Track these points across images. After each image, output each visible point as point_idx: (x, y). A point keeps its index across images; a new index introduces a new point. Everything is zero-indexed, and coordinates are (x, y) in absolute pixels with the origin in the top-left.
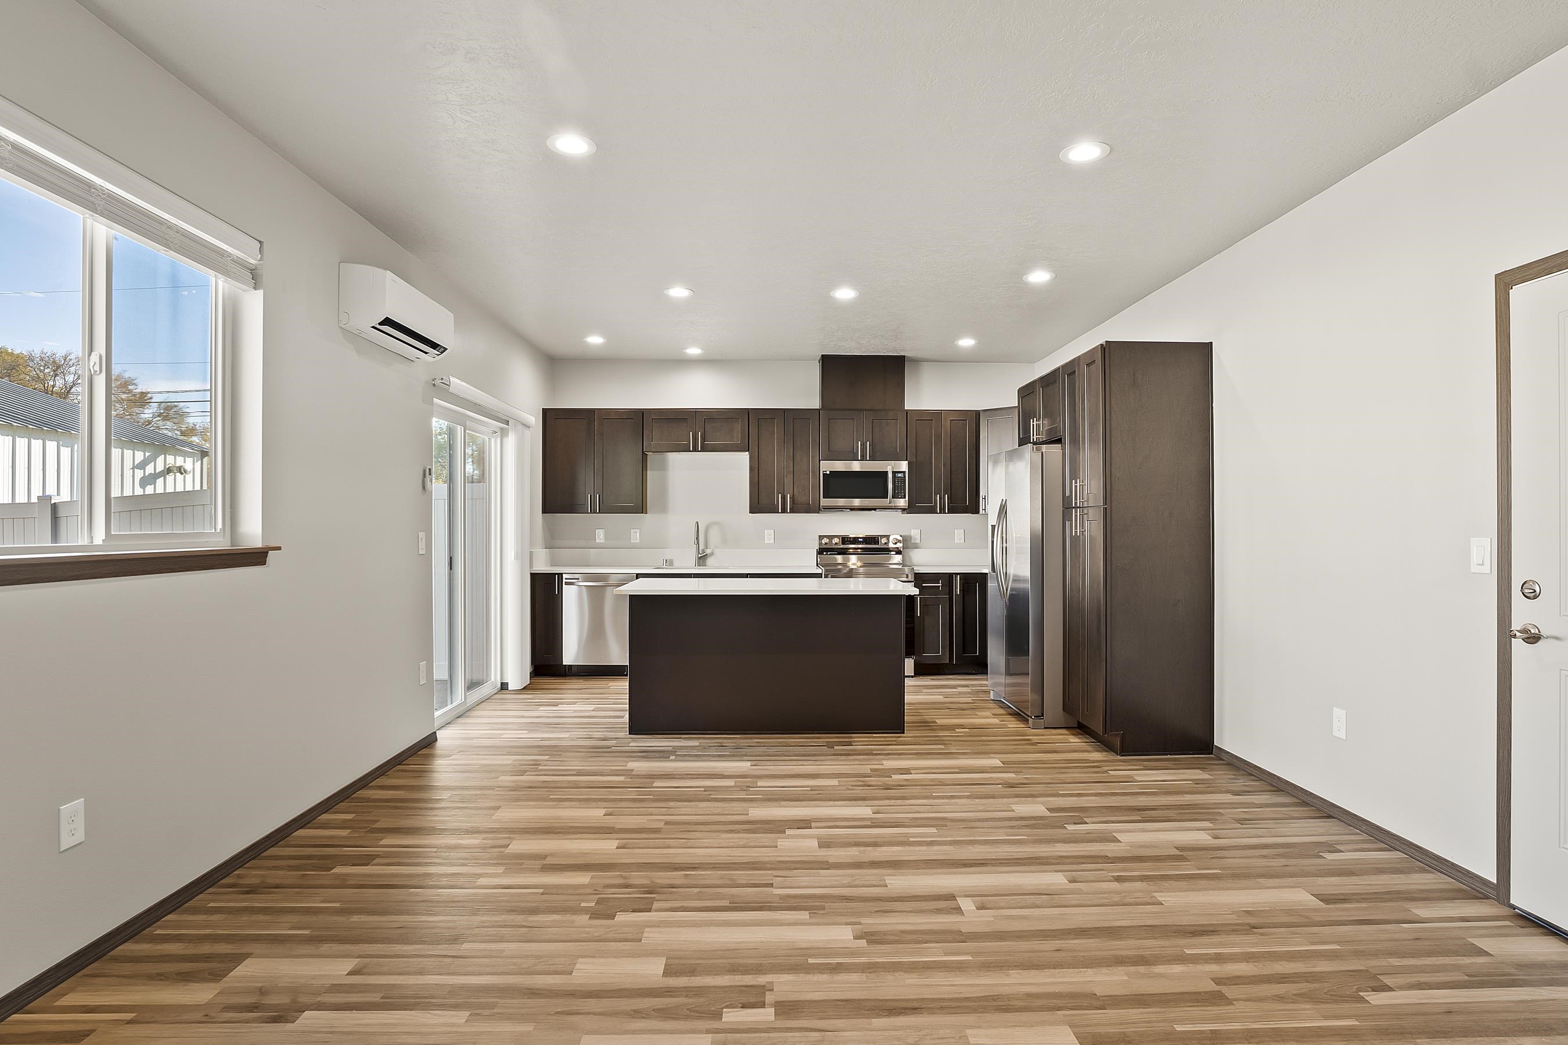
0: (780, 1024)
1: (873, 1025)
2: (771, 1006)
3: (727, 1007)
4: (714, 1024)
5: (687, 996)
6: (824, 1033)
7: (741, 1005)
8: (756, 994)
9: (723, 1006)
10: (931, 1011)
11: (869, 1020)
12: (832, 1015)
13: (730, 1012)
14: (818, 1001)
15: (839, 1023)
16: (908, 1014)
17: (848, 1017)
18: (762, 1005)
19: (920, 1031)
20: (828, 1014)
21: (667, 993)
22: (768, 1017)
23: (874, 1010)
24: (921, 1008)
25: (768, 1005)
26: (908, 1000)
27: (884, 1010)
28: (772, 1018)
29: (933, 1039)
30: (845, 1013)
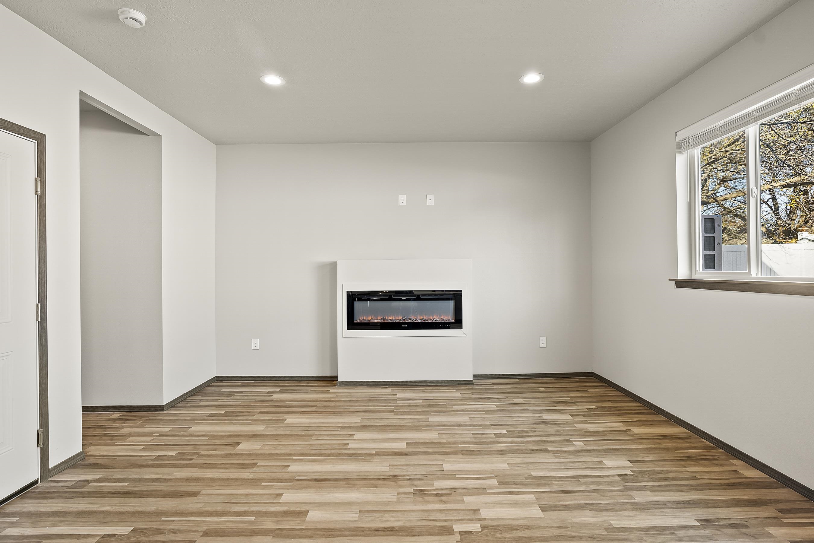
0: (449, 524)
1: (402, 522)
2: (456, 532)
3: (480, 532)
4: (483, 523)
5: (505, 538)
6: (428, 519)
7: (472, 533)
8: (466, 539)
9: (482, 532)
10: (370, 529)
11: (404, 525)
12: (422, 527)
13: (477, 529)
14: (430, 535)
15: (420, 524)
16: (383, 528)
17: (415, 527)
18: (461, 533)
19: (380, 520)
20: (425, 528)
21: (518, 539)
22: (456, 526)
23: (401, 530)
24: (375, 531)
25: (458, 533)
26: (380, 535)
27: (395, 530)
28: (454, 526)
29: (375, 516)
30: (416, 528)
